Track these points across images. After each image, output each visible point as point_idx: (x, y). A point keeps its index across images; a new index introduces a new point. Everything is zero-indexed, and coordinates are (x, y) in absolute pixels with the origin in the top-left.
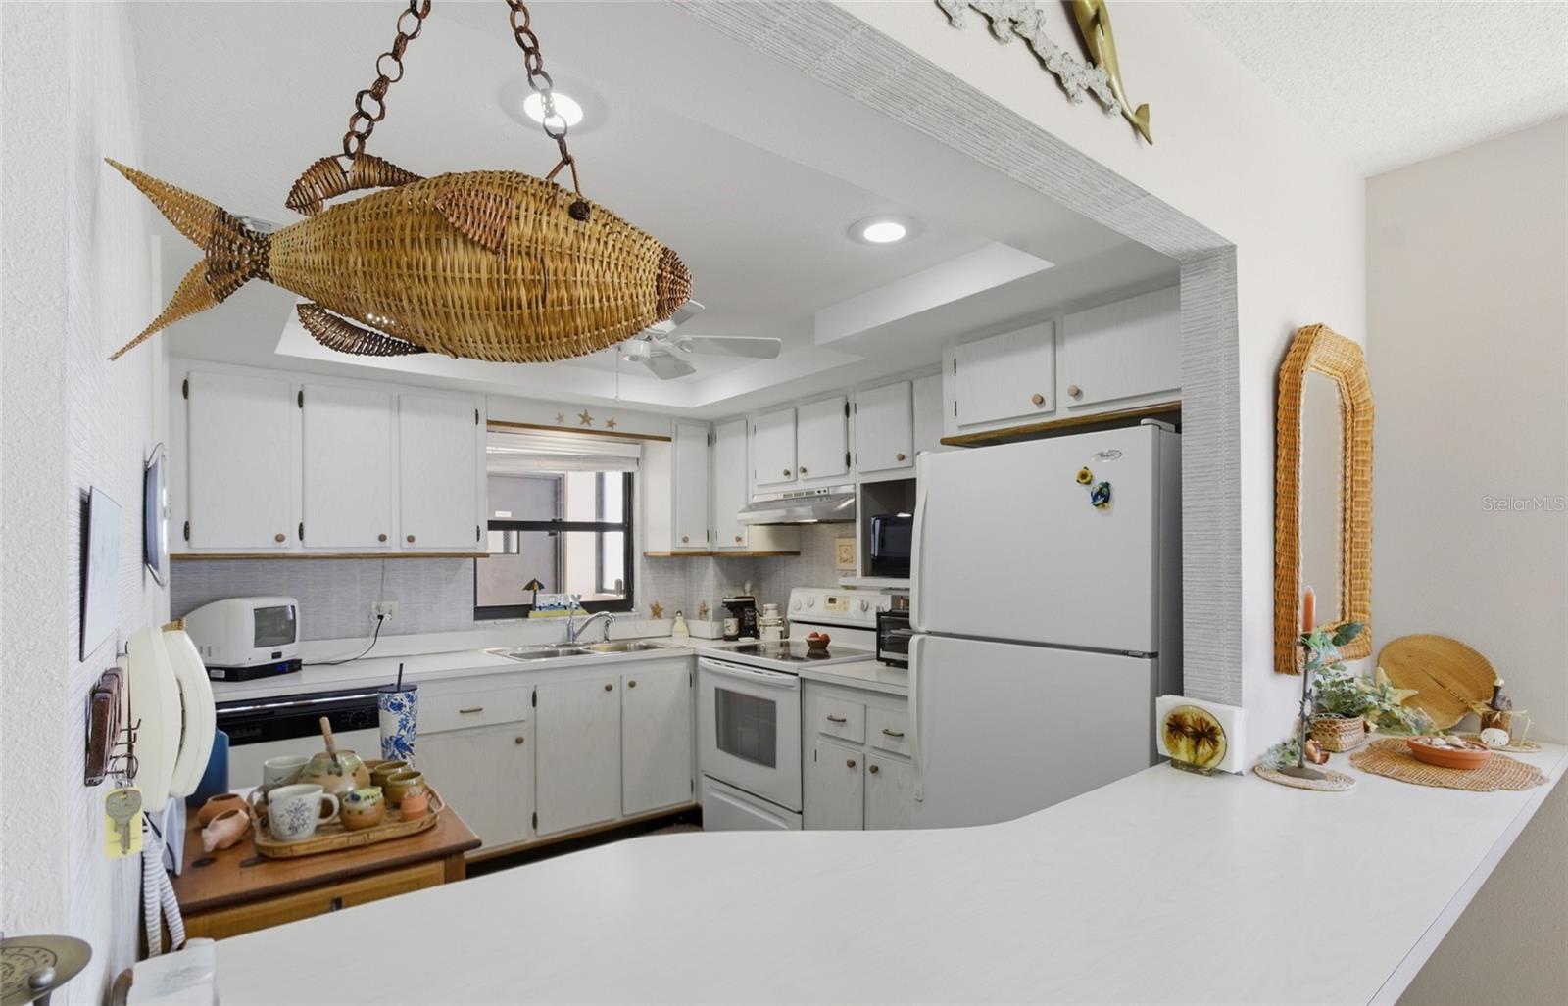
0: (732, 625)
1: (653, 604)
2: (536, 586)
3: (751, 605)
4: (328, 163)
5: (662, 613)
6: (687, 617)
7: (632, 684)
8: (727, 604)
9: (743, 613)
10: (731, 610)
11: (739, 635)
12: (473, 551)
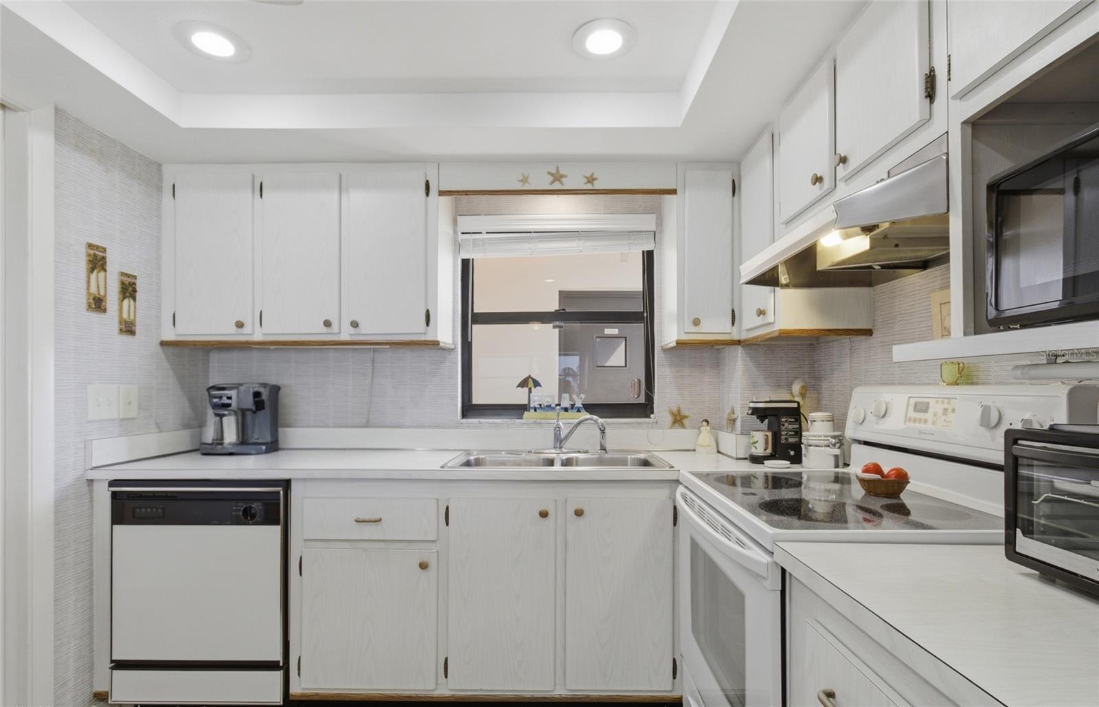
0: (760, 441)
1: (675, 410)
2: (531, 383)
3: (795, 414)
5: (686, 422)
6: (716, 429)
7: (579, 513)
8: (755, 411)
9: (780, 424)
10: (762, 418)
11: (772, 457)
12: (422, 338)
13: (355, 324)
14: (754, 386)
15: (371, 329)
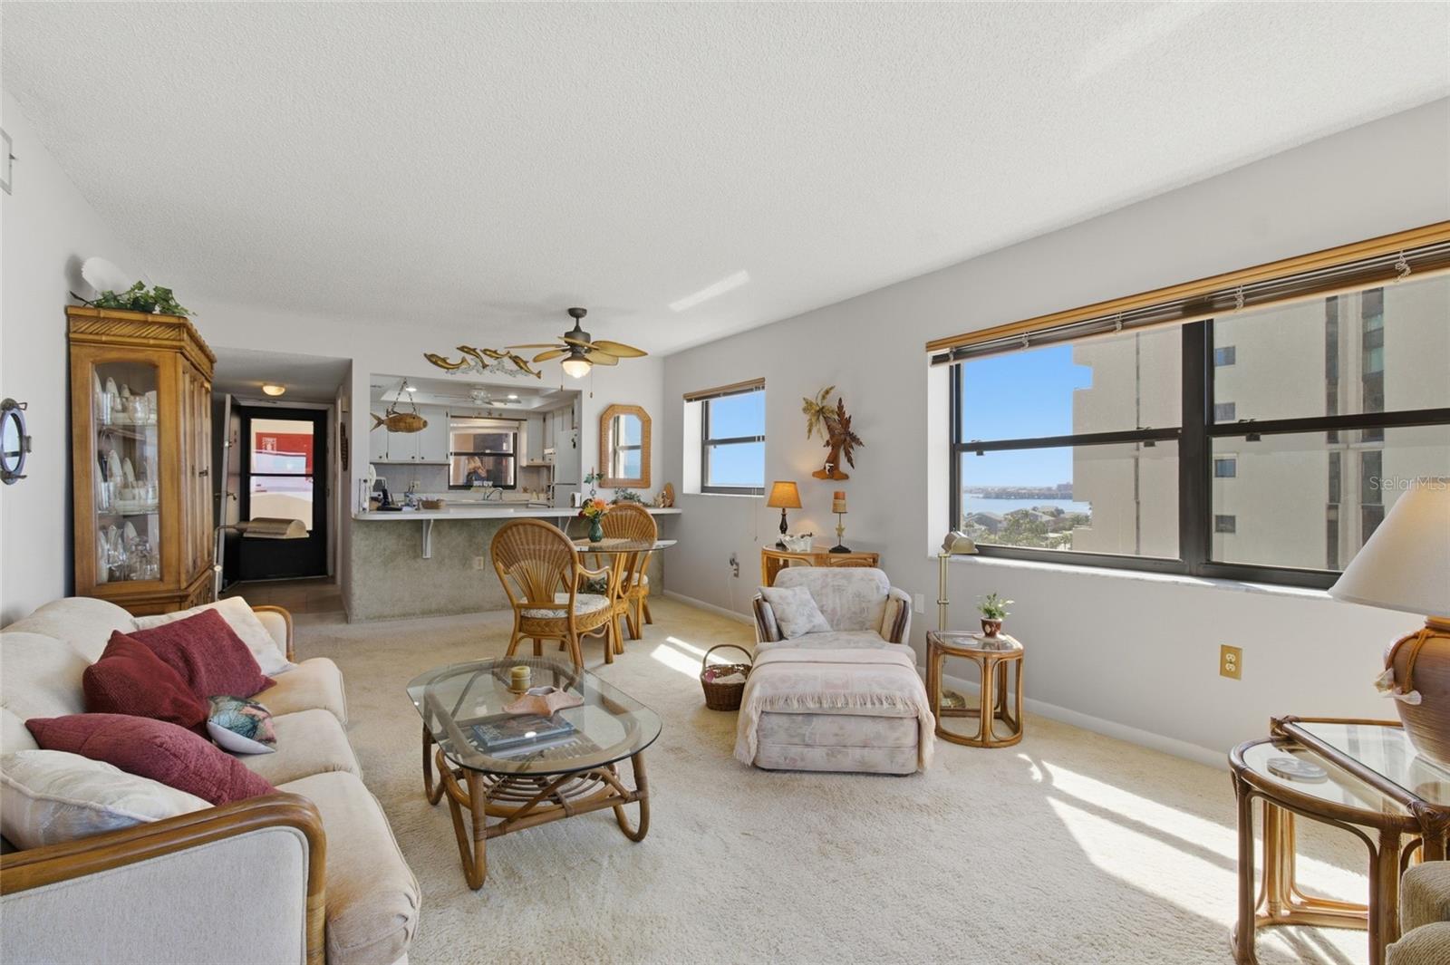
1: (524, 487)
4: (392, 413)
5: (528, 491)
12: (445, 463)
13: (423, 458)
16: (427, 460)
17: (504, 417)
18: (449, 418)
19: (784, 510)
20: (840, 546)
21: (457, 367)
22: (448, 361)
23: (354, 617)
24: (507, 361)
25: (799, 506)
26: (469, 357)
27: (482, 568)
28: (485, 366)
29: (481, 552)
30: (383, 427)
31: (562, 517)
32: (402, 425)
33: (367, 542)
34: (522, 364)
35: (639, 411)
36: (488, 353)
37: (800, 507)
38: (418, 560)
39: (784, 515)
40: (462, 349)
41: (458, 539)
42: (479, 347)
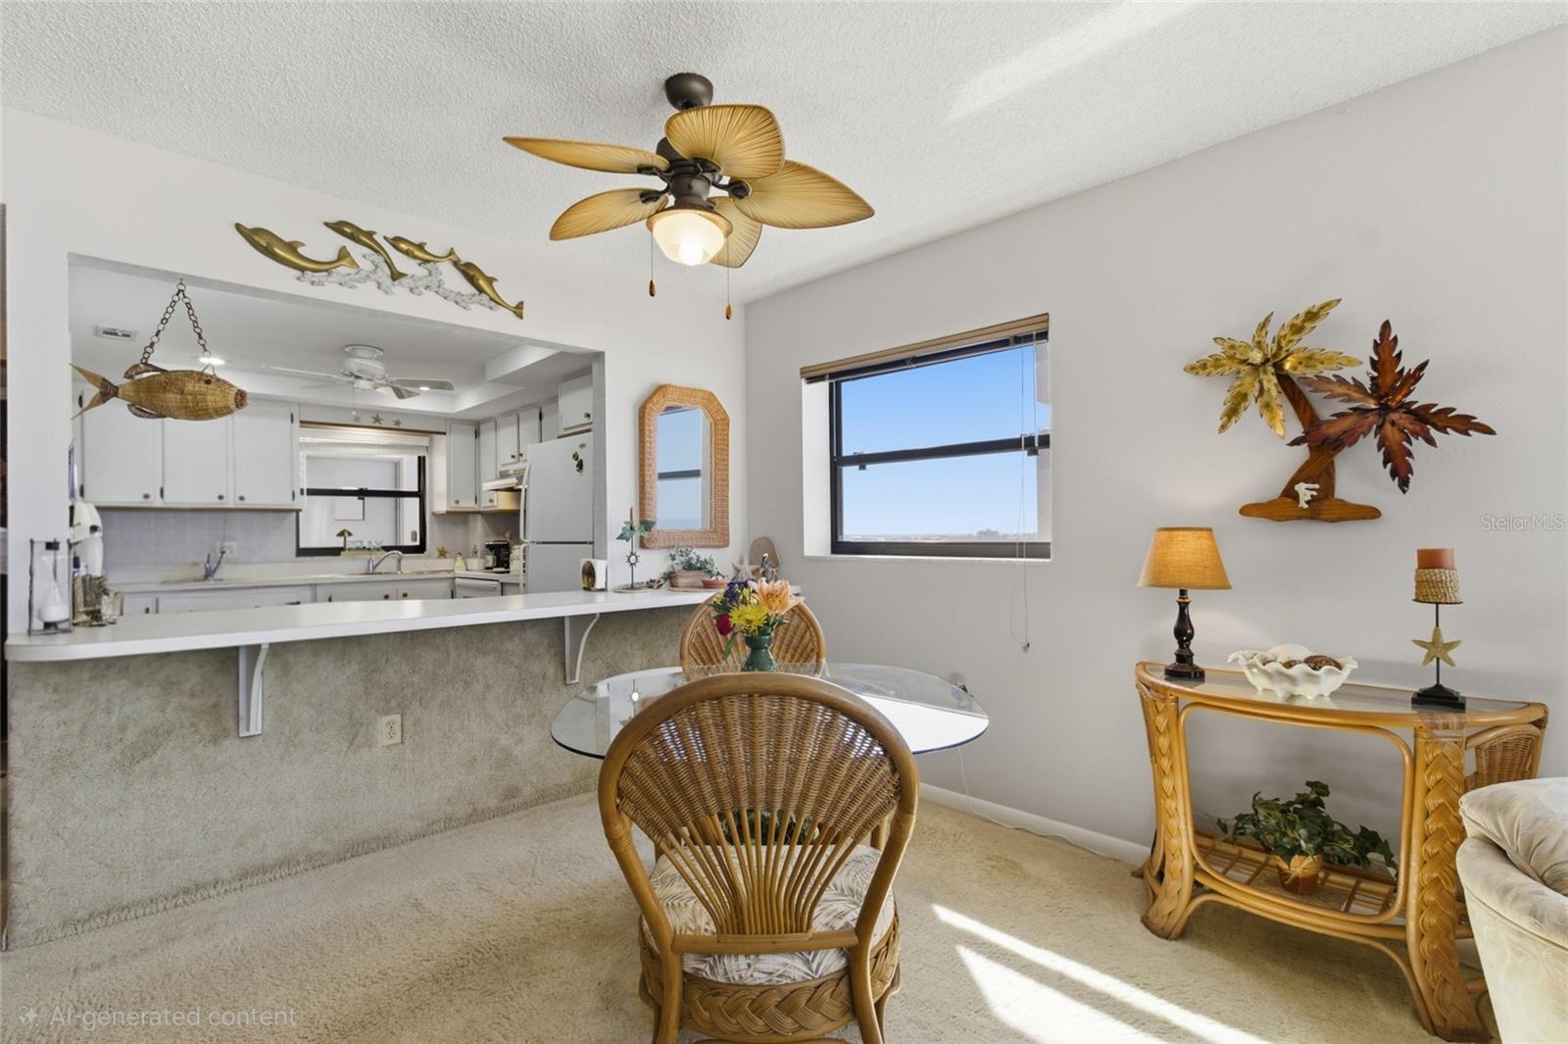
0: (490, 559)
1: (439, 549)
2: (346, 534)
3: (506, 547)
4: (136, 366)
5: (447, 555)
6: (464, 557)
8: (488, 546)
9: (500, 552)
10: (491, 550)
11: (497, 566)
12: (291, 507)
13: (242, 498)
14: (487, 534)
15: (251, 502)
16: (249, 503)
17: (401, 426)
18: (297, 423)
19: (1183, 593)
20: (1438, 686)
21: (323, 267)
22: (301, 250)
23: (19, 930)
24: (447, 270)
25: (1222, 584)
26: (356, 250)
27: (397, 739)
28: (396, 276)
29: (393, 703)
30: (117, 407)
31: (573, 618)
32: (172, 397)
33: (64, 714)
34: (481, 282)
35: (710, 402)
36: (404, 246)
37: (1227, 587)
38: (226, 743)
39: (1183, 607)
40: (338, 227)
41: (338, 679)
42: (382, 231)
